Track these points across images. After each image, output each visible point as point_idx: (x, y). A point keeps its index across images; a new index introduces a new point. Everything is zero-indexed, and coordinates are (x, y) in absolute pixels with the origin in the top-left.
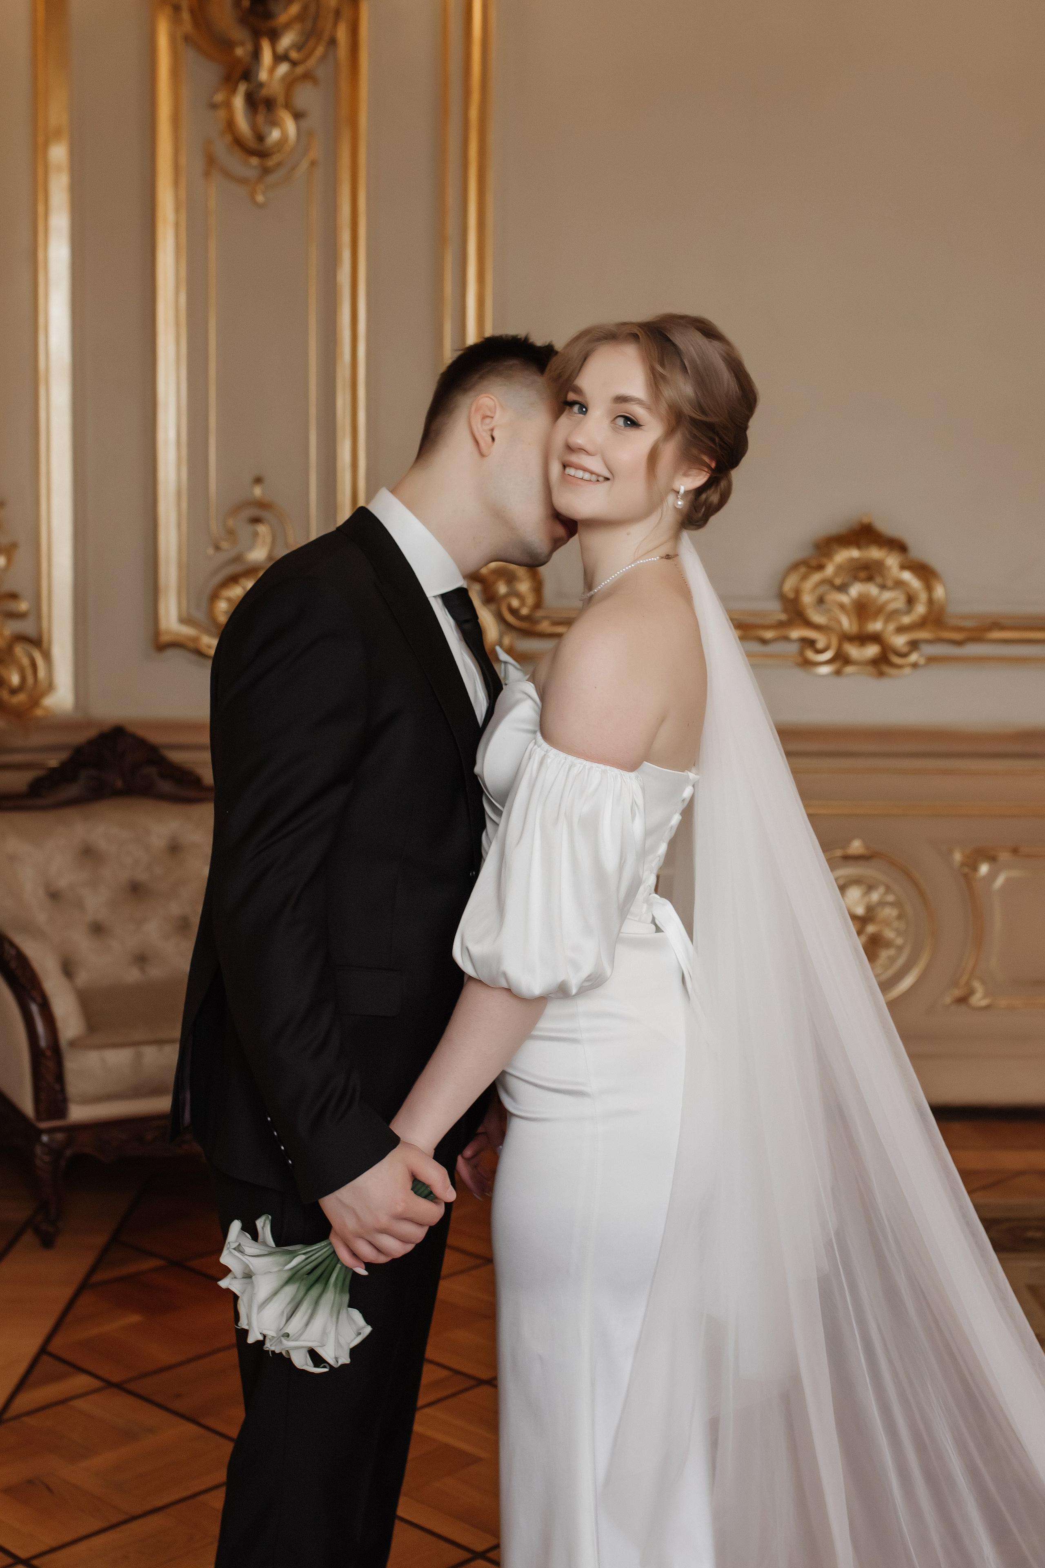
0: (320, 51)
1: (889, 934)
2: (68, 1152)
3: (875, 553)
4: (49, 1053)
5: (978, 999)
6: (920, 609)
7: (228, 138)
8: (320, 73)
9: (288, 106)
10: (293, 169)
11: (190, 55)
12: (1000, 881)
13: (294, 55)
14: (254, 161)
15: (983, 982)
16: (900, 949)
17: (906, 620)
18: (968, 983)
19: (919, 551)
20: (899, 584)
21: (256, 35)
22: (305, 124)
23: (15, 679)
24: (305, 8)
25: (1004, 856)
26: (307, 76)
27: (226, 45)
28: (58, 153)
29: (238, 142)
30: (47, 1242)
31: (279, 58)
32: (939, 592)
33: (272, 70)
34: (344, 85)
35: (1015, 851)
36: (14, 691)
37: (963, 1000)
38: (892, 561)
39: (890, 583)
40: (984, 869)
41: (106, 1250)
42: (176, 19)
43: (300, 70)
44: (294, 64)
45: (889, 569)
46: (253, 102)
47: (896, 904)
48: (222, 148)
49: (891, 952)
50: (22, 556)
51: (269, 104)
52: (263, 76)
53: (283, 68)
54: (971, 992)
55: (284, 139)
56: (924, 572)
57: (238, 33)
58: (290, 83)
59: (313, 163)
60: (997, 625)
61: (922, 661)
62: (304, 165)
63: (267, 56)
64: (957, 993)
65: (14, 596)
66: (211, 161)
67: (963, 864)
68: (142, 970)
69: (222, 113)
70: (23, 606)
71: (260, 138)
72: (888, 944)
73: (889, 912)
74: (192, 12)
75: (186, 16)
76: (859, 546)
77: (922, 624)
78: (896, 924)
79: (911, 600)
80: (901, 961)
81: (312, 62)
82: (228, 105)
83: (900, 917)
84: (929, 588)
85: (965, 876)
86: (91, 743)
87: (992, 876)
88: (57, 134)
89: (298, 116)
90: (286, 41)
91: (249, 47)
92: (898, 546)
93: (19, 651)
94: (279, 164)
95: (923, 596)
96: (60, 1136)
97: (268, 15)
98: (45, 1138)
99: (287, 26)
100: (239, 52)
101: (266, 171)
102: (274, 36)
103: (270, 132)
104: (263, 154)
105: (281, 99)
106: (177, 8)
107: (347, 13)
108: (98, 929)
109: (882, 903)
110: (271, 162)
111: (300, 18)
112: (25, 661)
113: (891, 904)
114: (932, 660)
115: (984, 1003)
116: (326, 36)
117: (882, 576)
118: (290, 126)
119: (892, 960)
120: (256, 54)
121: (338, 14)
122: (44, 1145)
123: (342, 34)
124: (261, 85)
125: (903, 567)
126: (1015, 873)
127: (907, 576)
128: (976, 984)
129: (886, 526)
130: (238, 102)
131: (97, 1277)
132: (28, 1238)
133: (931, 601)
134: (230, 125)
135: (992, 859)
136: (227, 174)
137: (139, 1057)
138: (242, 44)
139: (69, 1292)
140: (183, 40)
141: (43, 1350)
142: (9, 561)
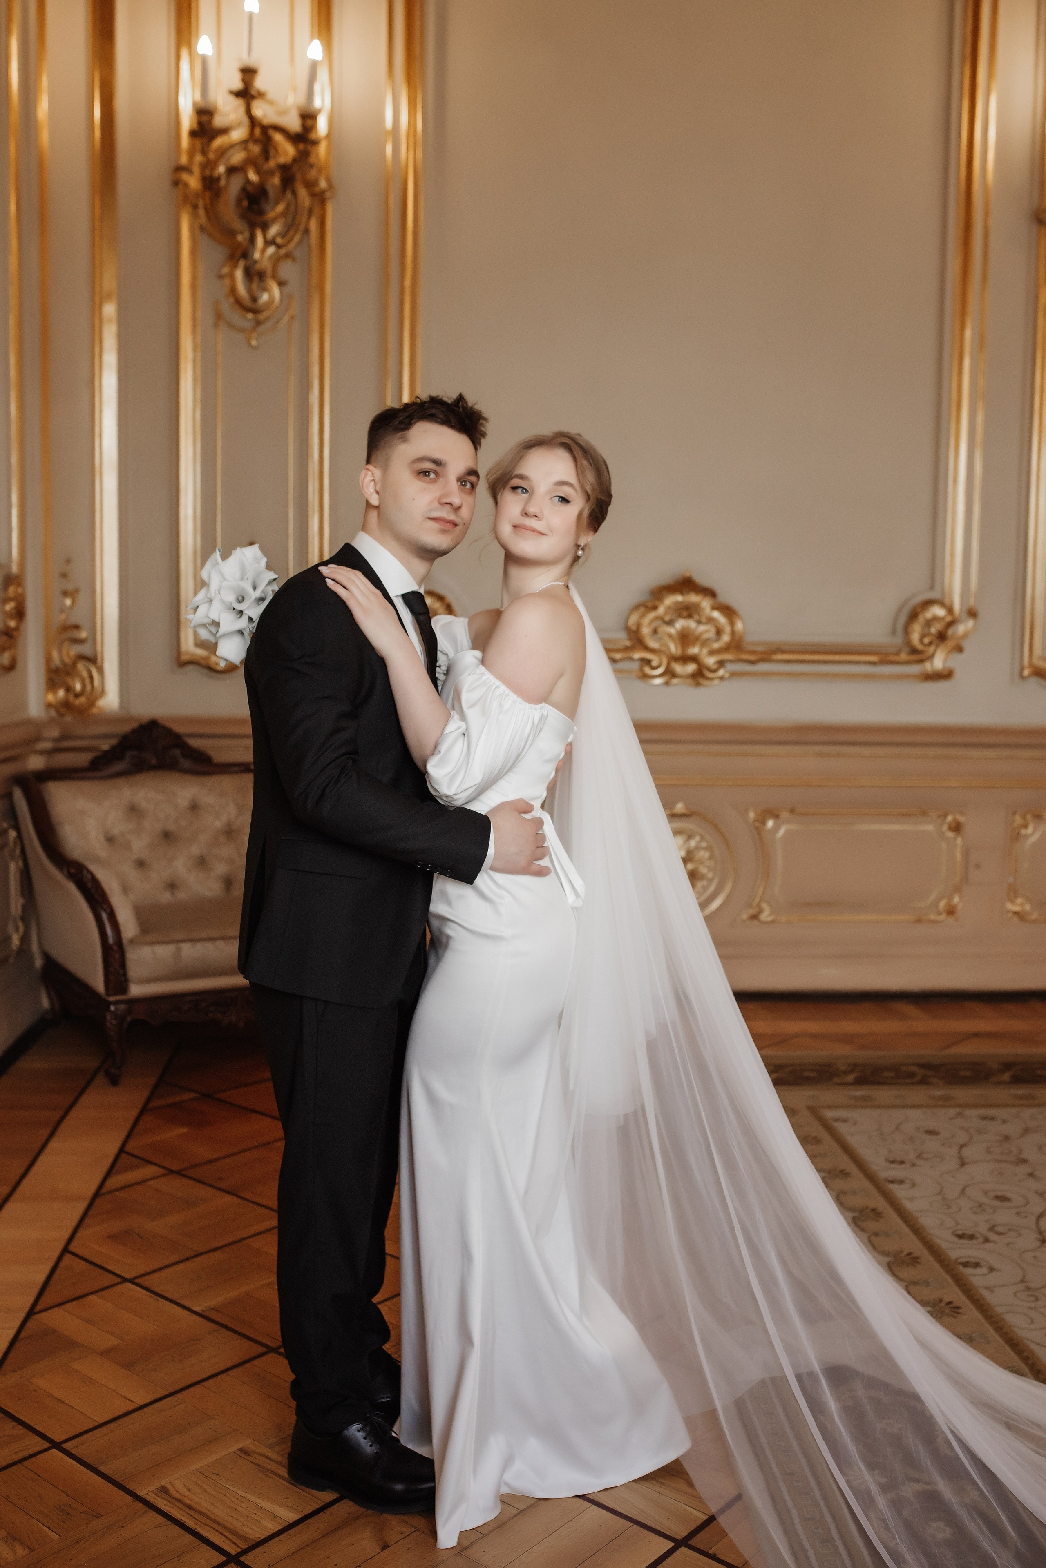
0: (297, 237)
1: (703, 870)
2: (129, 1019)
3: (694, 598)
4: (115, 947)
5: (765, 916)
6: (726, 638)
7: (231, 300)
8: (297, 253)
9: (274, 277)
10: (278, 322)
11: (204, 240)
12: (781, 832)
13: (279, 240)
14: (250, 316)
15: (769, 904)
16: (710, 881)
17: (716, 646)
18: (758, 905)
19: (724, 597)
20: (711, 620)
21: (252, 226)
22: (287, 289)
23: (78, 687)
24: (287, 208)
25: (785, 815)
26: (288, 255)
27: (231, 233)
28: (110, 310)
29: (238, 302)
30: (114, 1081)
31: (268, 243)
32: (739, 626)
33: (263, 251)
34: (315, 262)
35: (792, 811)
36: (77, 696)
37: (755, 917)
38: (706, 604)
39: (704, 620)
40: (770, 823)
41: (156, 1087)
42: (194, 215)
43: (283, 251)
44: (279, 247)
45: (704, 609)
46: (249, 274)
47: (709, 848)
48: (226, 306)
49: (705, 883)
50: (82, 598)
51: (261, 275)
52: (257, 256)
53: (271, 250)
54: (761, 911)
55: (271, 300)
56: (728, 611)
57: (239, 225)
58: (276, 261)
59: (292, 318)
60: (780, 650)
61: (727, 675)
62: (286, 318)
63: (260, 241)
64: (751, 912)
65: (77, 627)
66: (219, 316)
67: (755, 820)
68: (172, 893)
69: (227, 282)
70: (83, 634)
71: (254, 299)
72: (702, 877)
73: (703, 854)
74: (206, 209)
75: (201, 212)
76: (682, 593)
77: (727, 649)
78: (707, 863)
79: (719, 632)
80: (711, 889)
81: (291, 246)
82: (231, 276)
83: (710, 858)
84: (732, 624)
85: (757, 828)
86: (134, 731)
87: (776, 828)
88: (109, 296)
89: (281, 284)
90: (273, 230)
91: (247, 234)
92: (710, 593)
93: (81, 666)
94: (268, 318)
95: (728, 629)
96: (122, 1007)
97: (261, 213)
98: (112, 1008)
99: (274, 220)
100: (240, 238)
101: (258, 323)
102: (265, 227)
103: (262, 296)
104: (256, 311)
105: (269, 272)
106: (195, 207)
107: (317, 210)
108: (141, 864)
109: (697, 848)
110: (261, 317)
111: (284, 214)
112: (85, 674)
113: (705, 849)
114: (733, 674)
115: (770, 919)
116: (302, 227)
117: (699, 614)
118: (276, 291)
119: (705, 888)
120: (252, 240)
121: (310, 211)
122: (112, 1012)
123: (313, 225)
124: (256, 262)
125: (713, 608)
126: (792, 827)
127: (716, 614)
128: (764, 906)
129: (702, 580)
130: (239, 274)
131: (152, 1104)
132: (100, 1079)
133: (733, 633)
134: (233, 290)
135: (776, 816)
136: (231, 326)
137: (178, 950)
138: (242, 233)
139: (134, 1114)
140: (199, 230)
141: (122, 1150)
142: (73, 602)
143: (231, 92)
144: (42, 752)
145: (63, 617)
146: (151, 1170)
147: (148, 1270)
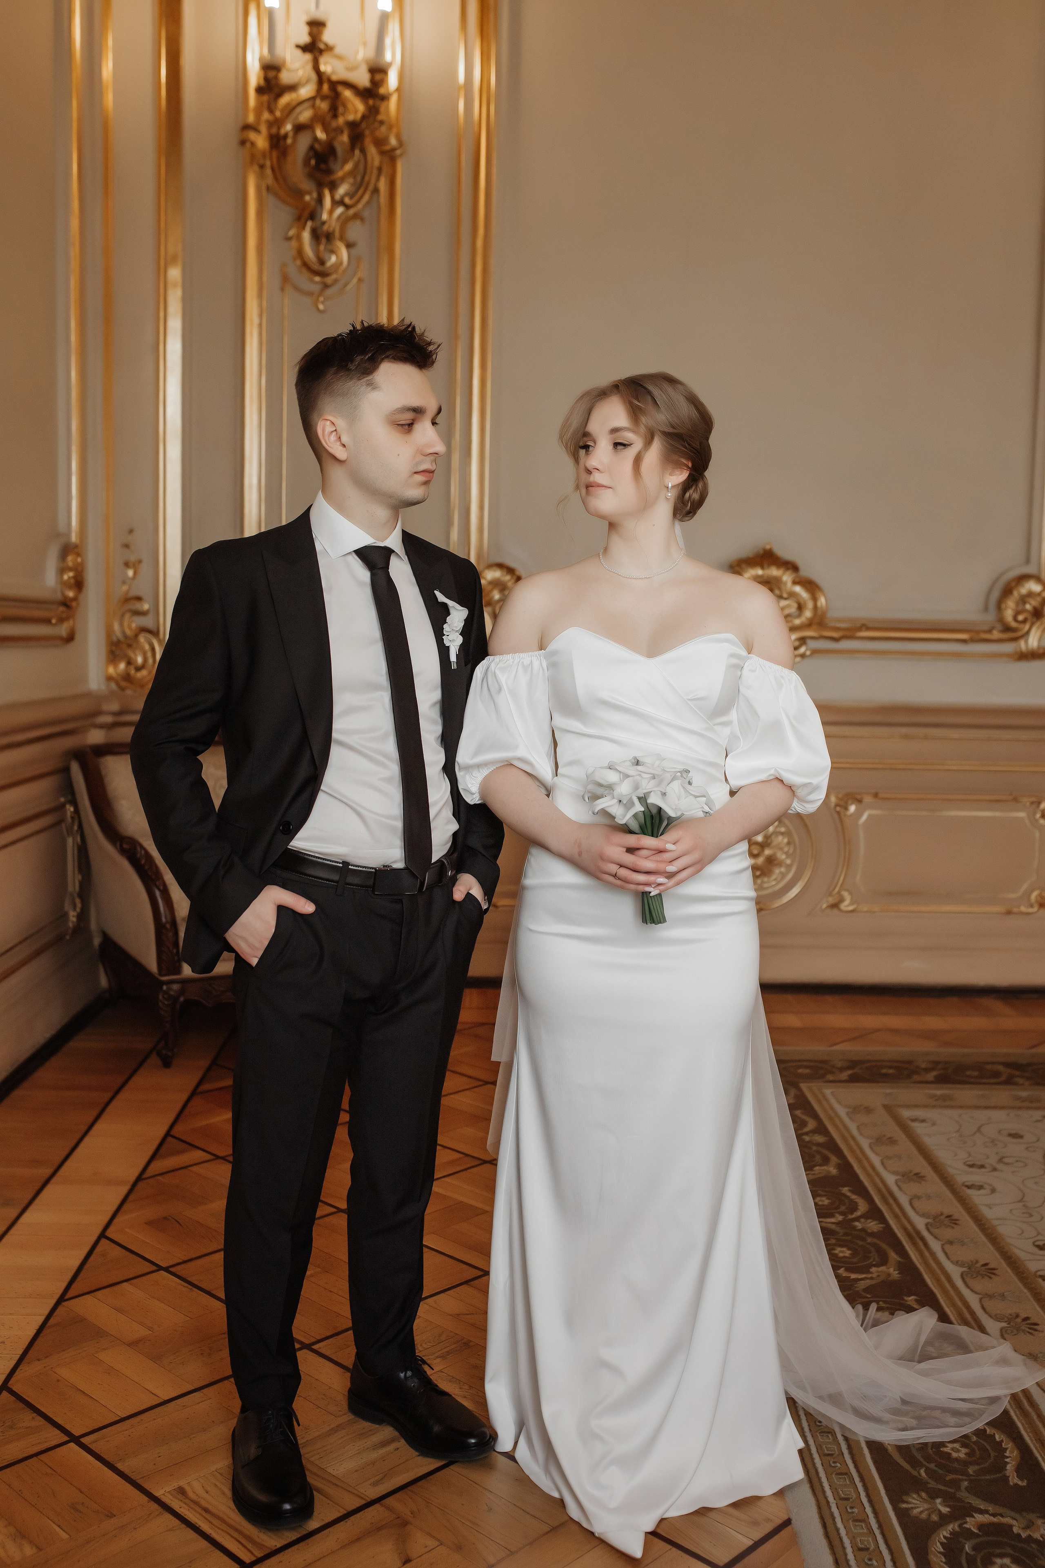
0: (366, 197)
1: (781, 856)
2: (182, 999)
3: (774, 572)
4: (168, 926)
5: (846, 905)
6: (808, 614)
7: (298, 262)
8: (366, 214)
9: (342, 239)
10: (346, 285)
11: (271, 201)
12: (865, 817)
13: (347, 200)
14: (317, 279)
15: (851, 893)
16: (789, 867)
17: (797, 622)
18: (839, 892)
19: (806, 571)
20: (792, 595)
21: (320, 186)
22: (354, 251)
23: (140, 660)
24: (356, 166)
25: (868, 799)
26: (356, 216)
27: (298, 194)
28: (175, 273)
29: (305, 265)
30: (167, 1063)
31: (336, 203)
32: (822, 601)
33: (331, 212)
34: (384, 223)
35: (876, 795)
36: (138, 669)
37: (835, 906)
38: (787, 578)
39: (785, 595)
40: (852, 808)
41: (209, 1069)
42: (261, 176)
43: (351, 212)
44: (347, 207)
45: (785, 584)
46: (316, 235)
47: (787, 834)
48: (293, 269)
49: (783, 869)
50: (145, 569)
51: (329, 237)
52: (325, 216)
53: (340, 210)
54: (842, 900)
55: (339, 263)
56: (811, 586)
57: (306, 185)
58: (345, 221)
59: (360, 280)
60: (865, 627)
61: (808, 653)
62: (355, 280)
63: (328, 202)
64: (831, 900)
65: (139, 599)
66: (285, 279)
67: (837, 805)
69: (294, 243)
70: (146, 607)
71: (322, 262)
72: (780, 864)
73: (781, 840)
74: (273, 169)
75: (269, 171)
76: (762, 568)
77: (809, 625)
78: (786, 849)
79: (800, 607)
80: (789, 877)
81: (360, 206)
82: (299, 237)
83: (789, 843)
84: (815, 599)
85: (838, 813)
87: (859, 814)
88: (174, 260)
89: (349, 246)
90: (342, 190)
91: (315, 195)
92: (791, 566)
93: (142, 639)
94: (336, 281)
95: (810, 605)
96: (175, 987)
97: (329, 172)
98: (165, 988)
99: (343, 179)
100: (307, 198)
101: (326, 286)
102: (333, 187)
103: (330, 258)
104: (323, 274)
105: (337, 234)
106: (262, 167)
107: (386, 169)
109: (776, 833)
110: (329, 280)
111: (352, 173)
112: (147, 647)
113: (782, 834)
114: (815, 652)
115: (851, 908)
116: (371, 187)
117: (780, 589)
118: (344, 253)
119: (783, 875)
120: (320, 200)
121: (380, 170)
122: (165, 992)
123: (383, 185)
124: (324, 223)
125: (795, 583)
126: (875, 812)
127: (798, 589)
128: (845, 894)
129: (783, 553)
130: (306, 235)
131: (203, 1088)
132: (154, 1059)
133: (815, 608)
134: (300, 252)
135: (860, 801)
136: (297, 288)
138: (309, 193)
139: (184, 1096)
140: (265, 191)
141: (168, 1134)
142: (135, 573)
143: (298, 46)
144: (101, 726)
145: (125, 588)
146: (198, 1155)
147: (185, 1259)
